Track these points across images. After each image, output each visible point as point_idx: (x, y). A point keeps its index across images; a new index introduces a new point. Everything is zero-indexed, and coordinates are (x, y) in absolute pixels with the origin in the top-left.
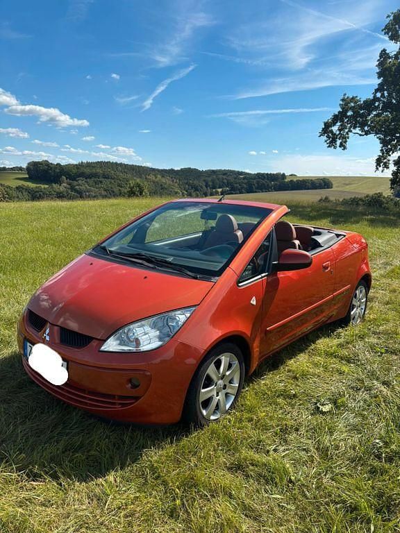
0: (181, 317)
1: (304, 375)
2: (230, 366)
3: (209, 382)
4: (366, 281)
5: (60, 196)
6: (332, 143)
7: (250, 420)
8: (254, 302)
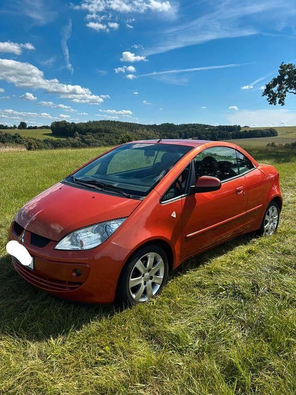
0: (115, 225)
1: (218, 272)
2: (155, 262)
3: (137, 273)
4: (278, 202)
5: (74, 146)
6: (272, 101)
7: (169, 303)
8: (174, 215)
